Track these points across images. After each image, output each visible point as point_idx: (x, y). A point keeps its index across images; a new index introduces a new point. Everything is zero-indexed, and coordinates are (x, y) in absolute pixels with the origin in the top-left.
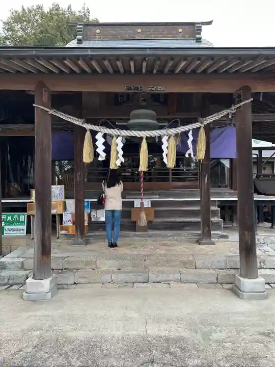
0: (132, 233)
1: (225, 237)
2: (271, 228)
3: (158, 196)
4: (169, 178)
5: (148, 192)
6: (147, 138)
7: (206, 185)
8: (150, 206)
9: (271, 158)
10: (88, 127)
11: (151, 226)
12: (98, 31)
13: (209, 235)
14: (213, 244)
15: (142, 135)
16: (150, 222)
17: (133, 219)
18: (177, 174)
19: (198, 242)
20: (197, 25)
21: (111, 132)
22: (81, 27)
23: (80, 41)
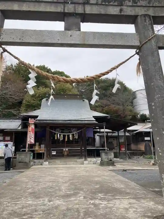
3: (70, 148)
5: (67, 147)
8: (68, 150)
10: (56, 133)
11: (68, 155)
13: (82, 157)
15: (66, 134)
18: (72, 141)
19: (79, 159)
20: (83, 96)
21: (61, 134)
22: (48, 95)
23: (47, 100)
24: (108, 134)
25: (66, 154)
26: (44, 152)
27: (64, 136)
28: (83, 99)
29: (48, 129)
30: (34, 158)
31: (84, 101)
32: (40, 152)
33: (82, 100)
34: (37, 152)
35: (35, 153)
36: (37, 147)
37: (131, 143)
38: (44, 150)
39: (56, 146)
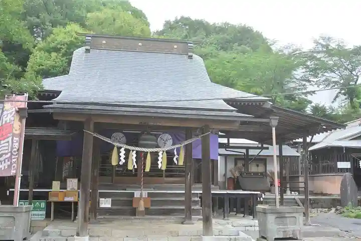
0: (133, 217)
3: (152, 189)
4: (163, 174)
5: (147, 185)
6: (150, 152)
7: (189, 180)
8: (147, 196)
10: (116, 144)
11: (148, 212)
12: (104, 42)
13: (190, 218)
14: (193, 224)
15: (148, 151)
16: (146, 209)
17: (134, 206)
18: (166, 172)
19: (182, 223)
20: (189, 45)
21: (130, 148)
22: (90, 38)
23: (87, 51)
24: (247, 152)
25: (142, 208)
26: (76, 200)
27: (141, 157)
28: (190, 54)
29: (90, 133)
30: (48, 216)
31: (191, 57)
32: (67, 199)
33: (186, 57)
34: (55, 199)
35: (51, 202)
36: (56, 185)
37: (300, 175)
38: (77, 194)
39: (112, 182)
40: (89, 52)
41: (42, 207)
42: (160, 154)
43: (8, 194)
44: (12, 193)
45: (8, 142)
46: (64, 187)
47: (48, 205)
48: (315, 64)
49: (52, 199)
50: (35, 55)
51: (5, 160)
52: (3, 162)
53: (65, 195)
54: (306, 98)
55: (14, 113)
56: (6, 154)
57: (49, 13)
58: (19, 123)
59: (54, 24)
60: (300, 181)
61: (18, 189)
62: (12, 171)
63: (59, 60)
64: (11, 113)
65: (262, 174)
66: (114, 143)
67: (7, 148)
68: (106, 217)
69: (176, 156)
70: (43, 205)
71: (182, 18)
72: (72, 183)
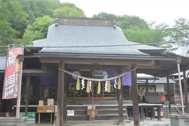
0: (88, 121)
1: (130, 122)
2: (151, 119)
4: (103, 95)
6: (100, 81)
7: (121, 98)
8: (95, 109)
9: (153, 83)
10: (79, 77)
11: (97, 118)
12: (66, 21)
13: (122, 121)
14: (124, 125)
15: (99, 81)
16: (96, 116)
17: (88, 114)
19: (118, 124)
20: (114, 21)
21: (87, 79)
22: (58, 19)
23: (56, 26)
24: (147, 81)
25: (93, 114)
26: (53, 112)
27: (95, 86)
28: (114, 26)
29: (62, 71)
30: (37, 121)
31: (115, 28)
32: (48, 111)
33: (112, 28)
34: (41, 111)
35: (38, 113)
36: (41, 103)
37: (175, 94)
38: (54, 107)
39: (73, 100)
40: (57, 26)
41: (33, 116)
42: (106, 82)
43: (13, 109)
44: (15, 108)
45: (13, 77)
46: (45, 104)
47: (37, 115)
48: (176, 34)
49: (39, 111)
50: (26, 32)
51: (11, 89)
52: (10, 90)
53: (47, 109)
54: (172, 52)
55: (15, 58)
56: (12, 85)
57: (33, 10)
58: (19, 65)
59: (36, 16)
60: (175, 97)
61: (19, 105)
62: (15, 95)
63: (39, 35)
64: (13, 58)
65: (153, 93)
66: (77, 77)
67: (12, 81)
68: (71, 121)
69: (116, 84)
70: (34, 115)
71: (102, 13)
72: (51, 102)
